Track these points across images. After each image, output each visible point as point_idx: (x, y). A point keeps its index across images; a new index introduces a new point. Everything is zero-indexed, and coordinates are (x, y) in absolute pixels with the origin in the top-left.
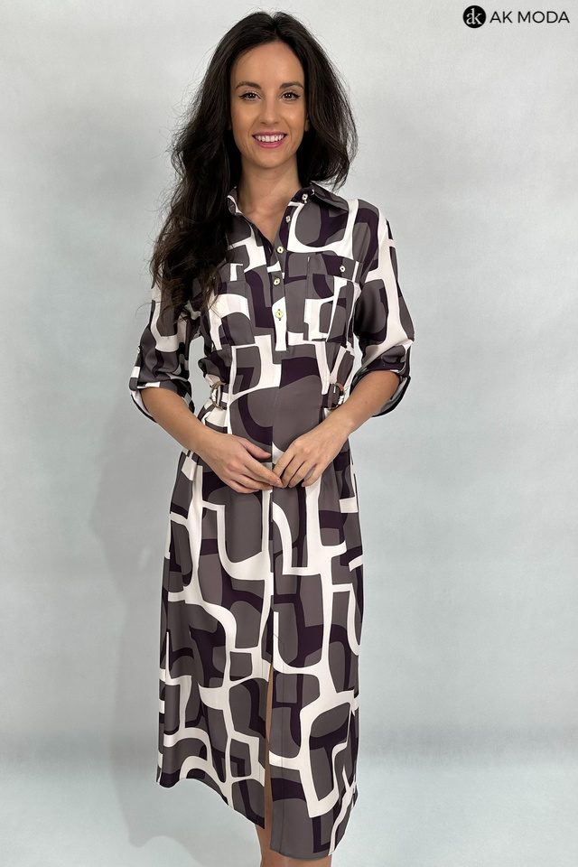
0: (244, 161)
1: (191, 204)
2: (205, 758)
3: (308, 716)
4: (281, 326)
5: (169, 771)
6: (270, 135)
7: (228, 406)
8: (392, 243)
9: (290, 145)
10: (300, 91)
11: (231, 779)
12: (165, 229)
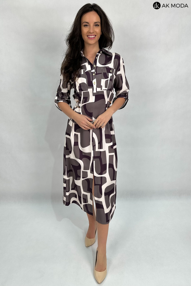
0: (85, 43)
1: (71, 54)
2: (77, 198)
3: (104, 187)
4: (95, 86)
5: (68, 202)
6: (92, 35)
7: (81, 107)
8: (124, 64)
9: (97, 38)
10: (99, 24)
11: (83, 204)
12: (64, 61)
